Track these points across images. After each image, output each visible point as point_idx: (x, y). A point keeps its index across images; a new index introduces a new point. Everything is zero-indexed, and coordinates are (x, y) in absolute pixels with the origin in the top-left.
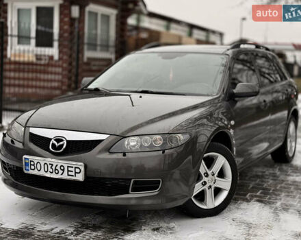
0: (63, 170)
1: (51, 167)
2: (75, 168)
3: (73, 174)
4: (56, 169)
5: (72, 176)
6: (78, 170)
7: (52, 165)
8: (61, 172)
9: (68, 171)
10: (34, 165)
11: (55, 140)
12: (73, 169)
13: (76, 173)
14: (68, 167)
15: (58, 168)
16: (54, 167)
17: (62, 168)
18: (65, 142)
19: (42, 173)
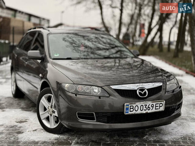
0: (153, 107)
1: (145, 107)
2: (160, 104)
3: (158, 108)
4: (148, 107)
5: (158, 109)
6: (161, 105)
7: (146, 105)
8: (151, 108)
9: (156, 107)
10: (133, 108)
11: (139, 90)
12: (158, 105)
13: (160, 107)
14: (156, 104)
15: (150, 106)
16: (147, 107)
17: (152, 106)
18: (146, 90)
19: (139, 112)
